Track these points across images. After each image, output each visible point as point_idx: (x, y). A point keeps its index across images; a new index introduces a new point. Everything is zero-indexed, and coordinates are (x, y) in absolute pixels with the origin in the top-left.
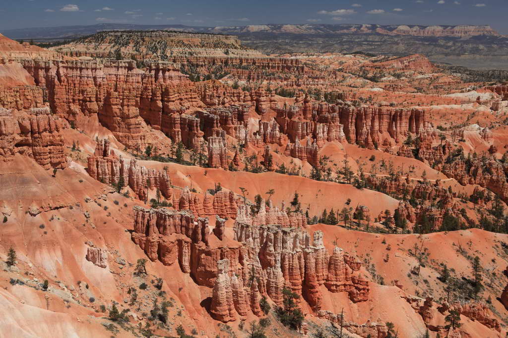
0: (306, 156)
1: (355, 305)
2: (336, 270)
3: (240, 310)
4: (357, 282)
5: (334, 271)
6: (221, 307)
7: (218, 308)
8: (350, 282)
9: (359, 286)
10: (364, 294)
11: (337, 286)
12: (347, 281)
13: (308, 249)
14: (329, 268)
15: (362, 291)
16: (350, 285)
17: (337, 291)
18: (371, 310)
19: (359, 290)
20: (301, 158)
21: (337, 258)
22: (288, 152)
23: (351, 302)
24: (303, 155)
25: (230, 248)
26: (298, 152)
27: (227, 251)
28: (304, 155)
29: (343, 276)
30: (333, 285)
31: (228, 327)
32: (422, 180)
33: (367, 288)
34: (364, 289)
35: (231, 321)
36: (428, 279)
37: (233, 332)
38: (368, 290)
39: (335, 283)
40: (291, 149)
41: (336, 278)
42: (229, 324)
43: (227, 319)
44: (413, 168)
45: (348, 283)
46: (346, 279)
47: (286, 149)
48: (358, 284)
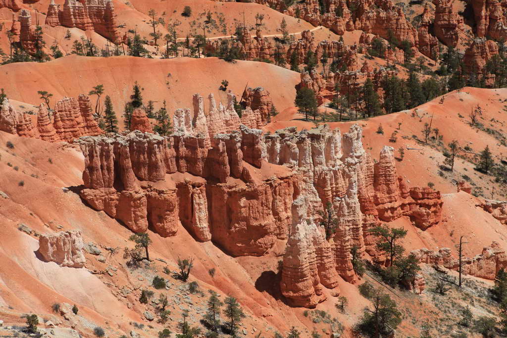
0: (90, 21)
1: (426, 233)
2: (388, 185)
3: (329, 279)
4: (421, 196)
5: (385, 187)
6: (306, 282)
7: (300, 285)
8: (409, 200)
9: (426, 201)
10: (435, 212)
11: (393, 209)
12: (405, 198)
13: (352, 157)
14: (376, 184)
15: (433, 209)
16: (409, 204)
17: (393, 217)
18: (451, 235)
19: (428, 206)
20: (82, 27)
21: (388, 165)
22: (55, 19)
23: (419, 230)
24: (85, 21)
25: (281, 179)
26: (75, 16)
27: (280, 184)
28: (87, 20)
29: (397, 193)
30: (386, 210)
31: (323, 314)
32: (280, 36)
33: (439, 201)
34: (435, 205)
35: (320, 302)
36: (466, 173)
37: (335, 320)
38: (441, 204)
39: (389, 205)
40: (60, 11)
41: (390, 197)
42: (321, 307)
43: (315, 299)
44: (261, 18)
45: (407, 201)
46: (403, 195)
47: (49, 14)
48: (423, 199)
